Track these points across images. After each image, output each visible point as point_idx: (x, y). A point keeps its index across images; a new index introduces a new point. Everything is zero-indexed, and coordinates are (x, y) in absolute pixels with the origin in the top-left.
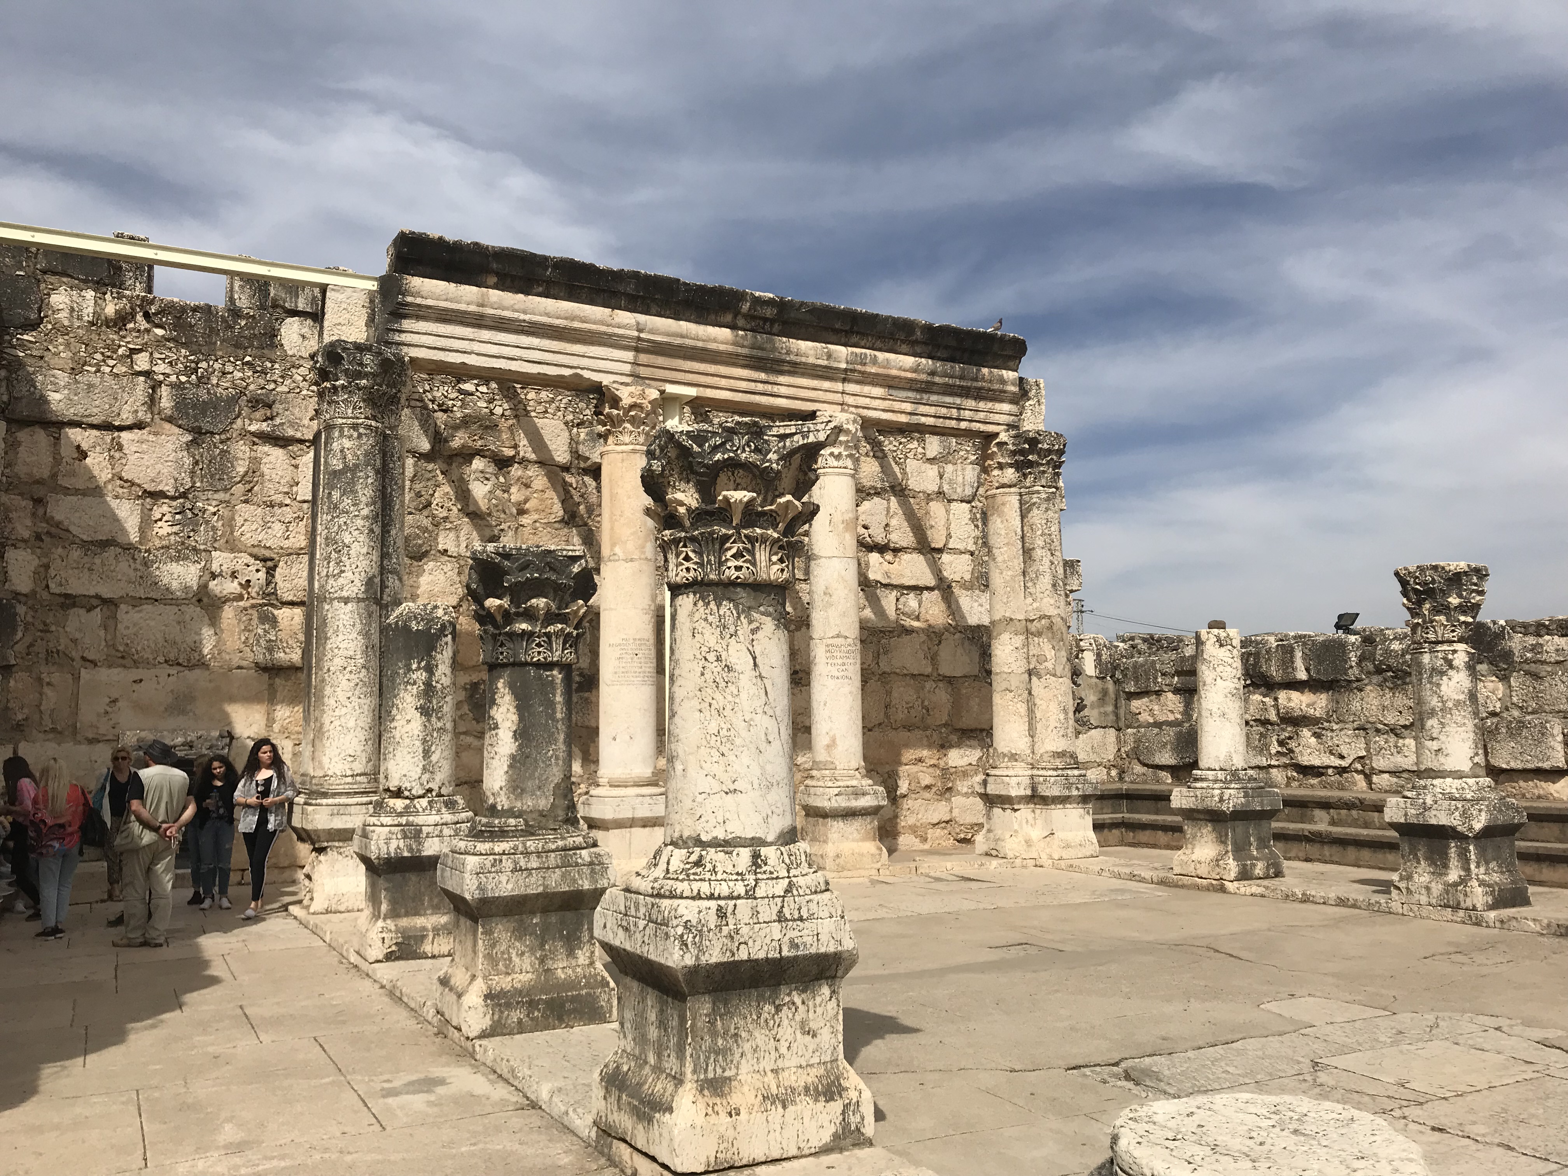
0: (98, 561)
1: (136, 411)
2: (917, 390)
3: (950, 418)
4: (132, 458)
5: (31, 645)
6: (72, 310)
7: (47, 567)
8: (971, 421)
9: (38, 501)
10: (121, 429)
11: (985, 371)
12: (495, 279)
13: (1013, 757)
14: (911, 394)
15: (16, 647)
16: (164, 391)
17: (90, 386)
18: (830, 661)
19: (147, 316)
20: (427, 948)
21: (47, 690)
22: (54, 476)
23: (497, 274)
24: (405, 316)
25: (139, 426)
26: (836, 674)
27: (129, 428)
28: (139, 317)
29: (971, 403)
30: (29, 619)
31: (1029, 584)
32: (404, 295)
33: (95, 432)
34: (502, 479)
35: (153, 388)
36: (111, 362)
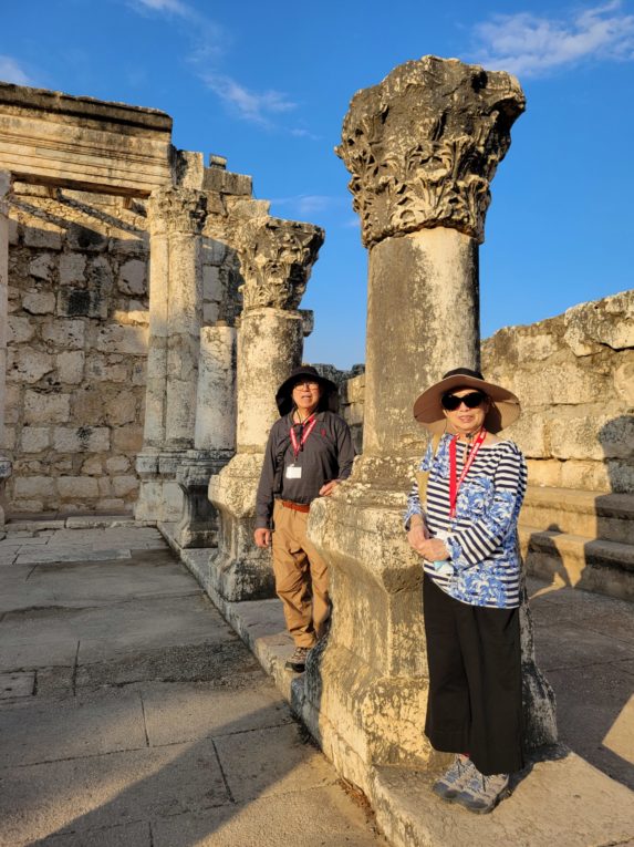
2: (66, 151)
3: (102, 176)
8: (123, 179)
11: (133, 140)
13: (150, 443)
14: (61, 154)
29: (122, 165)
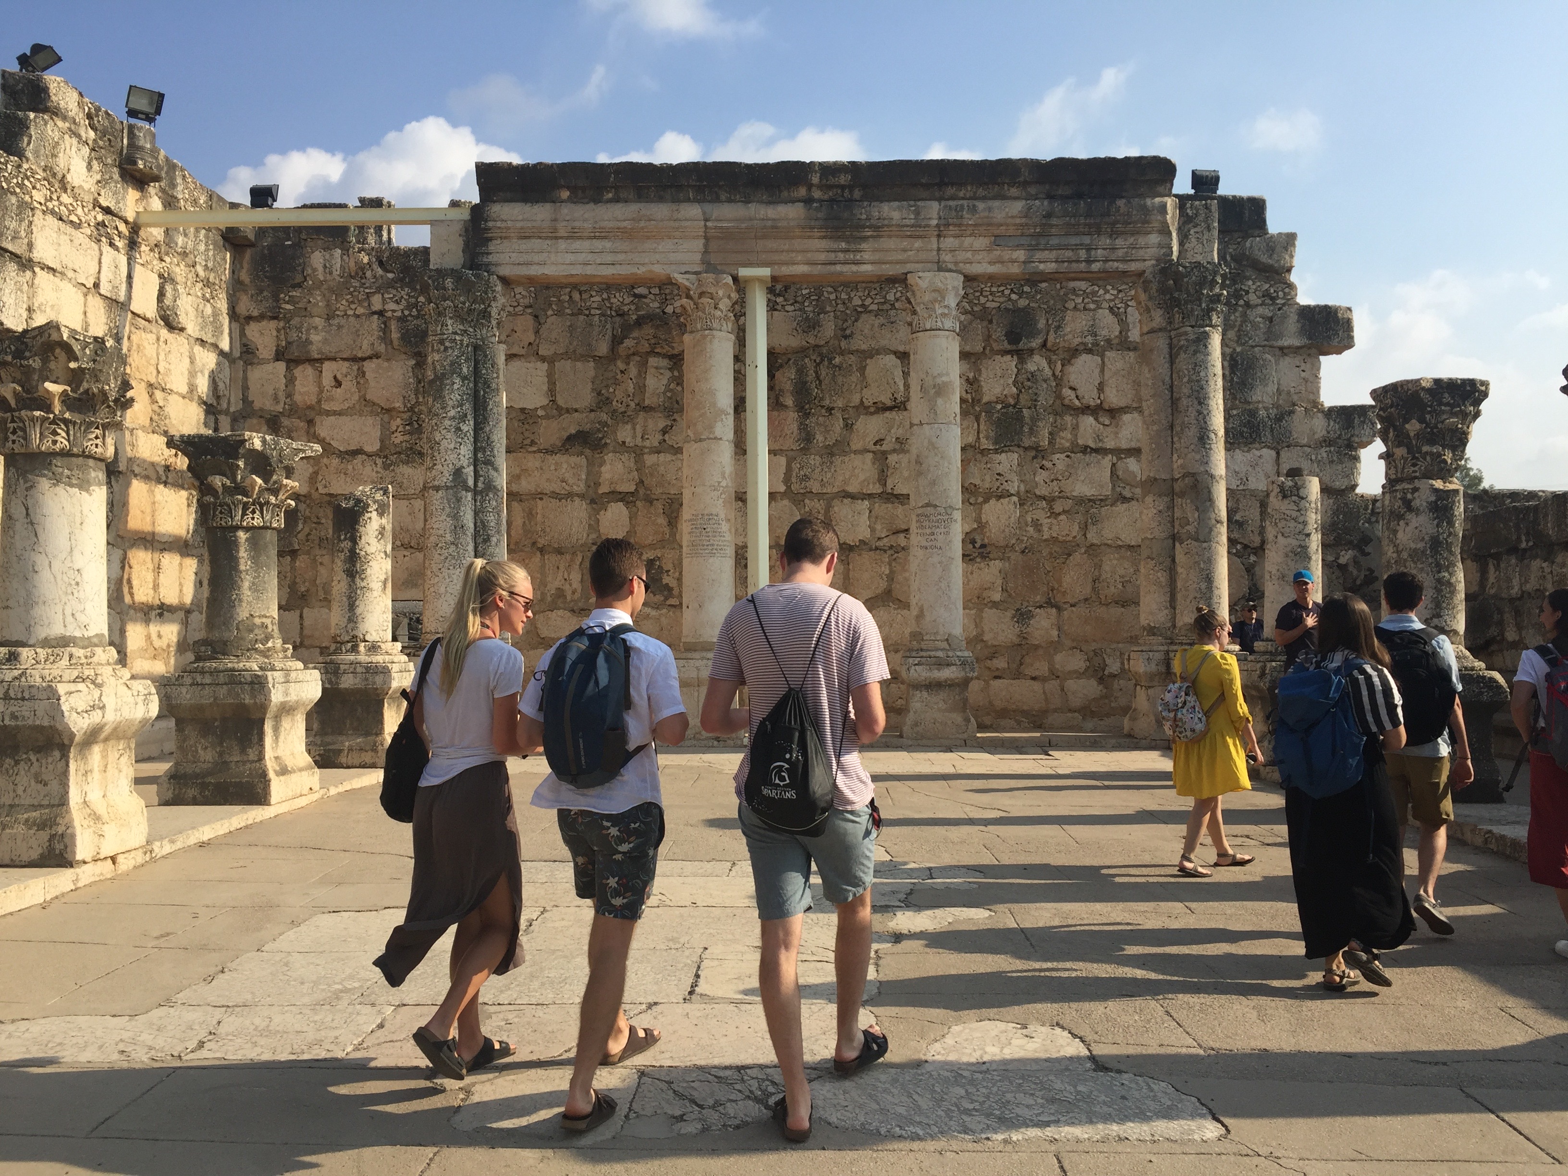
0: (350, 467)
1: (373, 344)
4: (372, 383)
5: (309, 534)
6: (325, 267)
7: (316, 473)
8: (1106, 261)
9: (311, 422)
10: (363, 359)
12: (568, 193)
13: (1151, 631)
15: (299, 536)
16: (393, 325)
17: (340, 327)
18: (920, 531)
19: (381, 264)
20: (343, 760)
21: (320, 568)
22: (319, 402)
23: (568, 188)
24: (491, 239)
25: (377, 356)
26: (925, 543)
27: (370, 358)
28: (375, 266)
29: (1106, 241)
30: (307, 513)
31: (1176, 439)
32: (486, 221)
33: (346, 364)
34: (676, 373)
35: (385, 323)
36: (353, 306)
